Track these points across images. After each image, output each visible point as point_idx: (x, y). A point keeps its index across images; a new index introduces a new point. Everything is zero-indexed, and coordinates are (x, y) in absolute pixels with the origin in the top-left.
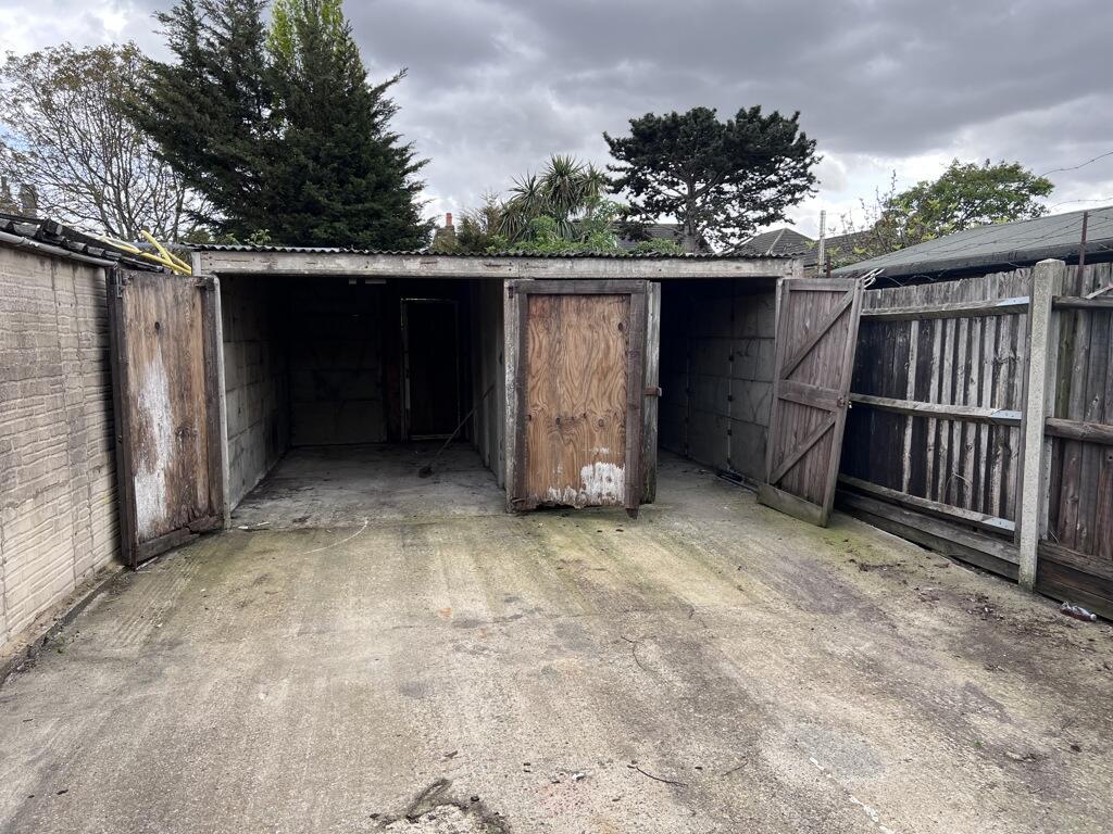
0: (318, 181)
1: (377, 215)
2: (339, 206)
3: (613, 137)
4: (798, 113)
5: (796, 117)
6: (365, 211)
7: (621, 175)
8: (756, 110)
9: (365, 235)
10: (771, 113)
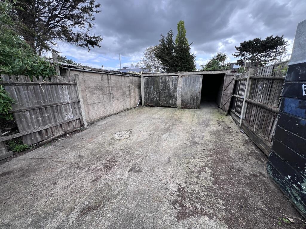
0: (177, 62)
1: (186, 66)
2: (180, 65)
3: (237, 47)
4: (283, 35)
5: (282, 36)
6: (184, 65)
7: (238, 54)
8: (271, 37)
9: (184, 69)
10: (276, 36)
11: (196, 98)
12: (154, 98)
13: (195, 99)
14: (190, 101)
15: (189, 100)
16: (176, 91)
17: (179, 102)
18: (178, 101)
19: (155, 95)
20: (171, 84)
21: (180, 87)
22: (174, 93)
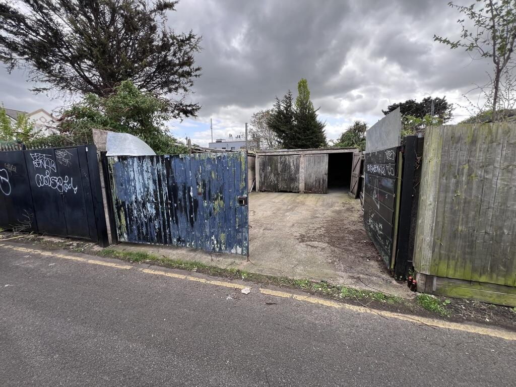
3: (384, 110)
5: (444, 98)
8: (429, 98)
10: (435, 98)
11: (322, 180)
12: (271, 181)
13: (321, 182)
14: (316, 184)
15: (314, 183)
16: (298, 173)
17: (302, 186)
18: (300, 185)
19: (272, 177)
20: (292, 164)
21: (302, 168)
22: (295, 174)
